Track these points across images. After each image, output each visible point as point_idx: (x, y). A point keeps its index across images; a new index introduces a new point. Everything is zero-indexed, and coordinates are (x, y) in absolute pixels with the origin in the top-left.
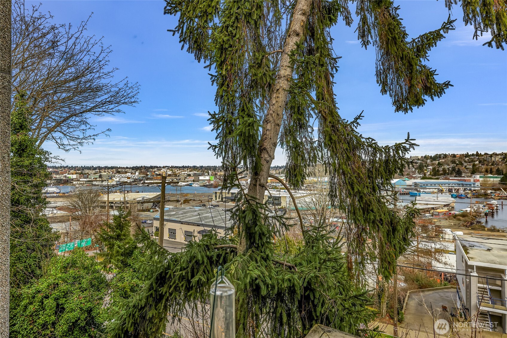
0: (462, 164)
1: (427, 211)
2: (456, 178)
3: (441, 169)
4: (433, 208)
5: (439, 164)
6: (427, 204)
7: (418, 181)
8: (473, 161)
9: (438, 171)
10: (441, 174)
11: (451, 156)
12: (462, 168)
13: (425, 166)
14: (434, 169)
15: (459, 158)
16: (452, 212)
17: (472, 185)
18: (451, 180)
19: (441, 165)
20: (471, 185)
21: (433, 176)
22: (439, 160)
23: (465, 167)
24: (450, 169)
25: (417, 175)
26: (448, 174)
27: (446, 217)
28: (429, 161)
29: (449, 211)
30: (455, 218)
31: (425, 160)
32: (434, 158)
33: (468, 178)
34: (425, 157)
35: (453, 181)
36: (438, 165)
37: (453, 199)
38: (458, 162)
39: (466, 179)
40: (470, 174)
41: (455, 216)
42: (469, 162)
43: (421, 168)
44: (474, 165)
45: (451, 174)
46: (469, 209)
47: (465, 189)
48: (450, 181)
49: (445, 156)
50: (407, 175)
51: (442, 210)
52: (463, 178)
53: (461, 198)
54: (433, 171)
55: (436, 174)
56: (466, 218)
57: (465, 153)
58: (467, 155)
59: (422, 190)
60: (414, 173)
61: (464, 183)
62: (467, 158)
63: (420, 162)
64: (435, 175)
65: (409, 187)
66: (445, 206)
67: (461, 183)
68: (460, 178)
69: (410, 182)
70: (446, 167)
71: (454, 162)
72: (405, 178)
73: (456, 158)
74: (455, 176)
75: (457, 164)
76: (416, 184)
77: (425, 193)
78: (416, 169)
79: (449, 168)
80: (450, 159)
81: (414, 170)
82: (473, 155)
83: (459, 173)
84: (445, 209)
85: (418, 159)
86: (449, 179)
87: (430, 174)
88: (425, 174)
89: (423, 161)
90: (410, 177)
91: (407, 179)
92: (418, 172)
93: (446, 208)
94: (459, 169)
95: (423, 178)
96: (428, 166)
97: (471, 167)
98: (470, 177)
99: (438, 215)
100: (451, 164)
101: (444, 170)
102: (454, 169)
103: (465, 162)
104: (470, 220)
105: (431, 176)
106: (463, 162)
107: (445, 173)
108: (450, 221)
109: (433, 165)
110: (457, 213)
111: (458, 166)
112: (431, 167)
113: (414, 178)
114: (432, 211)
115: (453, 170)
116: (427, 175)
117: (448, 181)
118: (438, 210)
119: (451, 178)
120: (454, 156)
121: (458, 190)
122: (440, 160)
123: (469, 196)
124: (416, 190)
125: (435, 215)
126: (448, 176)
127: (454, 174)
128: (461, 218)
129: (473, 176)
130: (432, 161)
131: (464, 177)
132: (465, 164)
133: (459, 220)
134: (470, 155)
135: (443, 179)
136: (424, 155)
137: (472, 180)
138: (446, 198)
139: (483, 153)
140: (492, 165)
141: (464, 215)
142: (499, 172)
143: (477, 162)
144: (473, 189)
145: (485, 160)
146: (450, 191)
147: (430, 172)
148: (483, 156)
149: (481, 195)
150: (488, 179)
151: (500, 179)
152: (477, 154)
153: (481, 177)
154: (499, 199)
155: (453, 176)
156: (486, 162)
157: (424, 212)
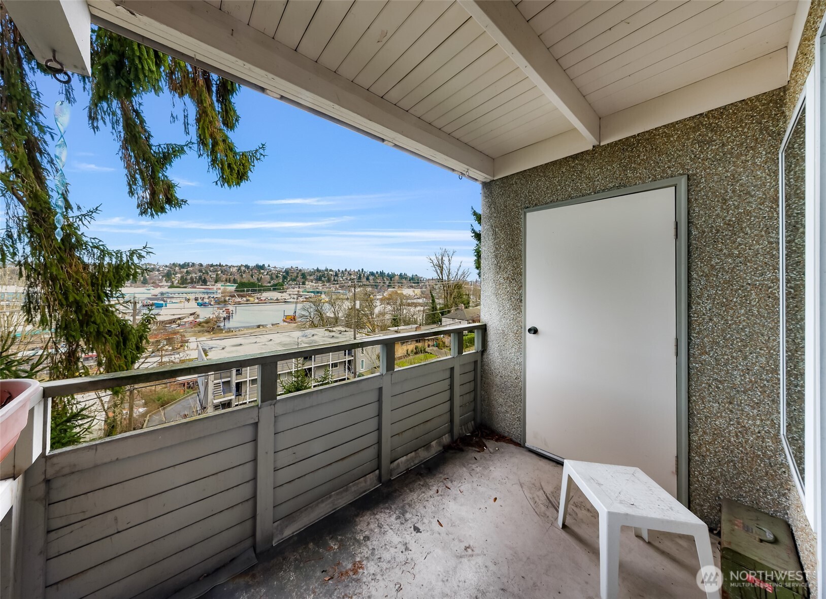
0: (208, 273)
1: (174, 322)
2: (202, 287)
3: (189, 277)
4: (180, 319)
6: (173, 315)
7: (165, 290)
8: (216, 271)
9: (186, 279)
10: (189, 283)
11: (198, 265)
12: (208, 277)
13: (173, 274)
14: (182, 277)
15: (206, 268)
16: (197, 320)
19: (189, 273)
21: (180, 284)
22: (187, 268)
23: (210, 276)
24: (197, 277)
25: (164, 283)
26: (195, 283)
27: (192, 326)
28: (177, 268)
29: (195, 319)
30: (199, 325)
31: (173, 267)
32: (182, 266)
33: (212, 287)
34: (174, 264)
35: (199, 289)
36: (186, 273)
38: (204, 272)
40: (213, 283)
41: (200, 324)
42: (214, 272)
43: (168, 276)
44: (217, 275)
45: (198, 282)
49: (193, 264)
50: (152, 283)
51: (188, 320)
52: (208, 287)
53: (205, 306)
54: (181, 279)
55: (184, 282)
56: (209, 325)
57: (210, 263)
58: (212, 266)
59: (169, 300)
60: (161, 281)
61: (209, 291)
62: (212, 268)
63: (167, 269)
64: (183, 284)
65: (155, 297)
66: (191, 314)
67: (205, 291)
68: (205, 287)
69: (157, 291)
70: (194, 275)
71: (200, 271)
72: (150, 287)
73: (203, 267)
74: (202, 285)
75: (204, 273)
76: (162, 294)
77: (172, 303)
78: (163, 277)
79: (196, 277)
80: (197, 267)
81: (161, 277)
82: (217, 265)
83: (205, 282)
84: (191, 318)
85: (166, 266)
86: (195, 288)
87: (178, 283)
88: (173, 283)
89: (171, 268)
90: (156, 285)
91: (152, 288)
92: (165, 280)
93: (192, 316)
94: (204, 278)
95: (170, 287)
96: (176, 274)
97: (215, 276)
98: (214, 285)
99: (185, 324)
100: (198, 273)
101: (192, 279)
103: (211, 271)
104: (212, 326)
105: (179, 285)
106: (209, 271)
107: (192, 282)
108: (196, 329)
109: (181, 273)
110: (202, 320)
111: (204, 275)
112: (179, 275)
113: (161, 286)
114: (179, 321)
115: (200, 279)
116: (175, 284)
118: (185, 320)
119: (197, 287)
120: (201, 265)
121: (203, 298)
122: (189, 269)
123: (212, 303)
124: (163, 300)
125: (182, 325)
126: (195, 285)
127: (201, 283)
128: (205, 325)
129: (216, 284)
130: (180, 269)
131: (209, 285)
132: (210, 273)
133: (203, 327)
134: (214, 266)
135: (190, 288)
136: (172, 263)
137: (215, 288)
138: (192, 306)
139: (224, 265)
140: (231, 275)
141: (207, 322)
142: (235, 281)
143: (220, 272)
144: (215, 296)
145: (226, 271)
146: (196, 299)
147: (178, 281)
148: (224, 266)
149: (221, 302)
150: (227, 287)
151: (235, 287)
152: (220, 265)
153: (222, 286)
154: (234, 304)
155: (199, 284)
156: (226, 273)
157: (169, 323)
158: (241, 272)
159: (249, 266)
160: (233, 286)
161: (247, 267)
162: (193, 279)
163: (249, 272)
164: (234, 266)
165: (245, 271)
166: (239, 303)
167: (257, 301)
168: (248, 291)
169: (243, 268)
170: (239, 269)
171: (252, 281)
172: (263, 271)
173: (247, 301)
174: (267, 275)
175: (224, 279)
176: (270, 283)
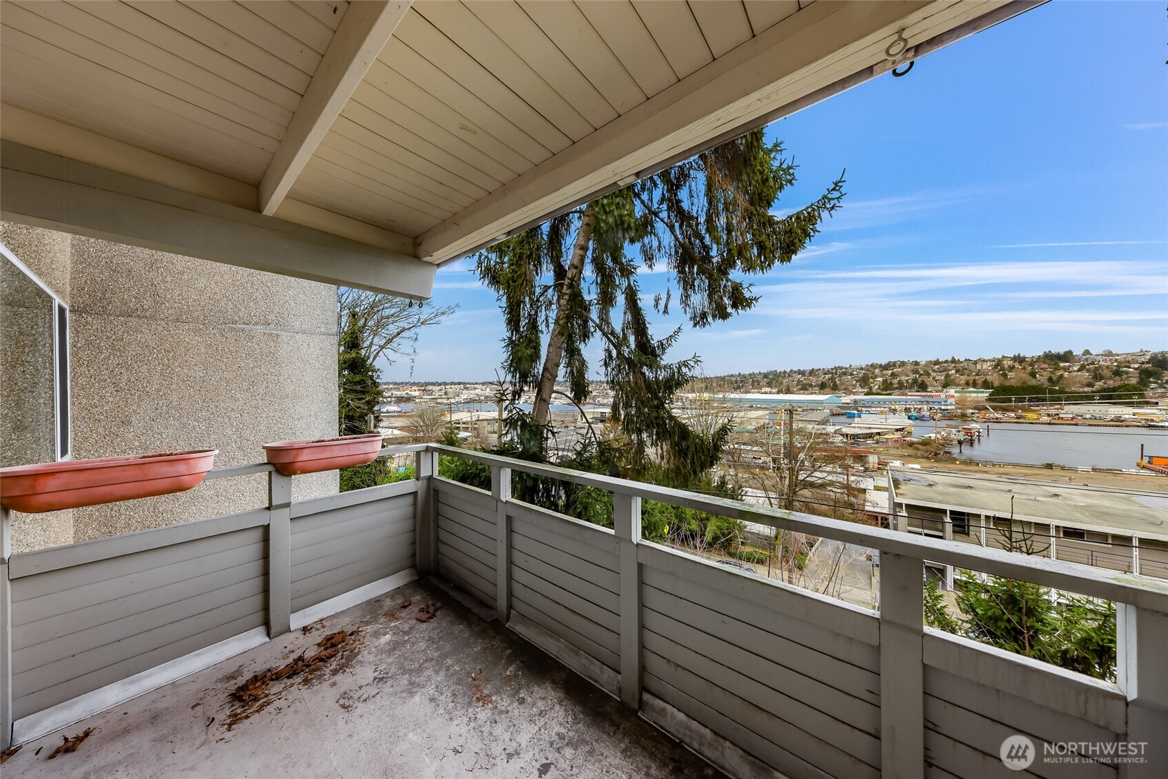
0: (928, 375)
1: (870, 437)
2: (917, 394)
3: (895, 381)
4: (879, 434)
5: (893, 374)
6: (870, 428)
7: (860, 397)
8: (946, 370)
9: (891, 384)
10: (896, 388)
11: (911, 364)
12: (928, 380)
13: (872, 378)
14: (885, 382)
15: (925, 366)
16: (907, 439)
17: (943, 403)
18: (910, 396)
19: (896, 375)
20: (941, 403)
21: (882, 390)
22: (893, 369)
23: (934, 378)
24: (910, 381)
25: (859, 389)
26: (906, 389)
27: (897, 445)
28: (877, 370)
29: (904, 437)
31: (871, 369)
32: (884, 367)
33: (936, 394)
34: (872, 365)
35: (913, 397)
36: (891, 376)
37: (910, 421)
38: (922, 372)
39: (932, 394)
40: (940, 388)
41: (911, 444)
42: (940, 372)
43: (864, 381)
44: (947, 376)
45: (910, 388)
46: (933, 436)
47: (931, 409)
48: (908, 397)
49: (903, 364)
50: (844, 389)
51: (892, 436)
52: (929, 394)
53: (923, 420)
54: (883, 384)
55: (887, 387)
56: (928, 447)
57: (934, 359)
58: (937, 363)
59: (864, 410)
60: (854, 386)
61: (929, 400)
62: (937, 367)
63: (863, 372)
64: (886, 390)
65: (846, 406)
66: (897, 430)
67: (925, 399)
68: (923, 394)
69: (848, 399)
70: (904, 378)
71: (916, 372)
72: (840, 393)
73: (920, 367)
74: (918, 391)
75: (921, 375)
76: (855, 401)
77: (869, 413)
78: (857, 381)
79: (907, 380)
80: (909, 367)
81: (854, 382)
82: (946, 362)
83: (923, 387)
84: (898, 435)
85: (862, 369)
86: (907, 395)
87: (879, 388)
88: (871, 389)
89: (868, 370)
90: (848, 392)
91: (844, 395)
92: (860, 385)
93: (899, 433)
94: (923, 381)
95: (867, 394)
96: (876, 378)
97: (943, 378)
98: (941, 392)
99: (887, 442)
100: (911, 375)
101: (900, 383)
102: (915, 381)
103: (934, 371)
104: (933, 450)
105: (879, 391)
106: (930, 372)
107: (901, 386)
108: (904, 450)
109: (883, 376)
110: (914, 440)
111: (922, 376)
112: (880, 379)
113: (854, 393)
114: (878, 437)
115: (914, 383)
116: (874, 390)
117: (905, 397)
118: (887, 436)
119: (909, 394)
120: (917, 363)
121: (920, 409)
122: (895, 370)
123: (936, 417)
124: (856, 409)
125: (882, 442)
126: (907, 391)
127: (916, 388)
128: (920, 447)
129: (945, 390)
130: (882, 371)
131: (930, 392)
132: (933, 374)
133: (918, 449)
134: (942, 363)
135: (898, 395)
136: (870, 364)
137: (943, 395)
138: (901, 420)
139: (962, 359)
140: (977, 375)
141: (926, 443)
142: (986, 385)
143: (953, 372)
144: (943, 407)
145: (966, 369)
146: (907, 410)
147: (879, 386)
148: (962, 362)
149: (955, 416)
150: (968, 395)
151: (987, 395)
152: (953, 361)
153: (956, 392)
154: (985, 422)
155: (913, 390)
156: (967, 372)
157: (863, 438)
158: (1003, 369)
159: (1025, 358)
160: (983, 392)
161: (1020, 359)
162: (903, 383)
163: (1024, 368)
164: (984, 361)
165: (1012, 368)
166: (998, 421)
167: (1046, 419)
168: (1022, 400)
169: (1007, 363)
170: (997, 365)
171: (1033, 382)
172: (1067, 364)
173: (1017, 418)
174: (1079, 370)
175: (963, 382)
176: (1090, 385)
